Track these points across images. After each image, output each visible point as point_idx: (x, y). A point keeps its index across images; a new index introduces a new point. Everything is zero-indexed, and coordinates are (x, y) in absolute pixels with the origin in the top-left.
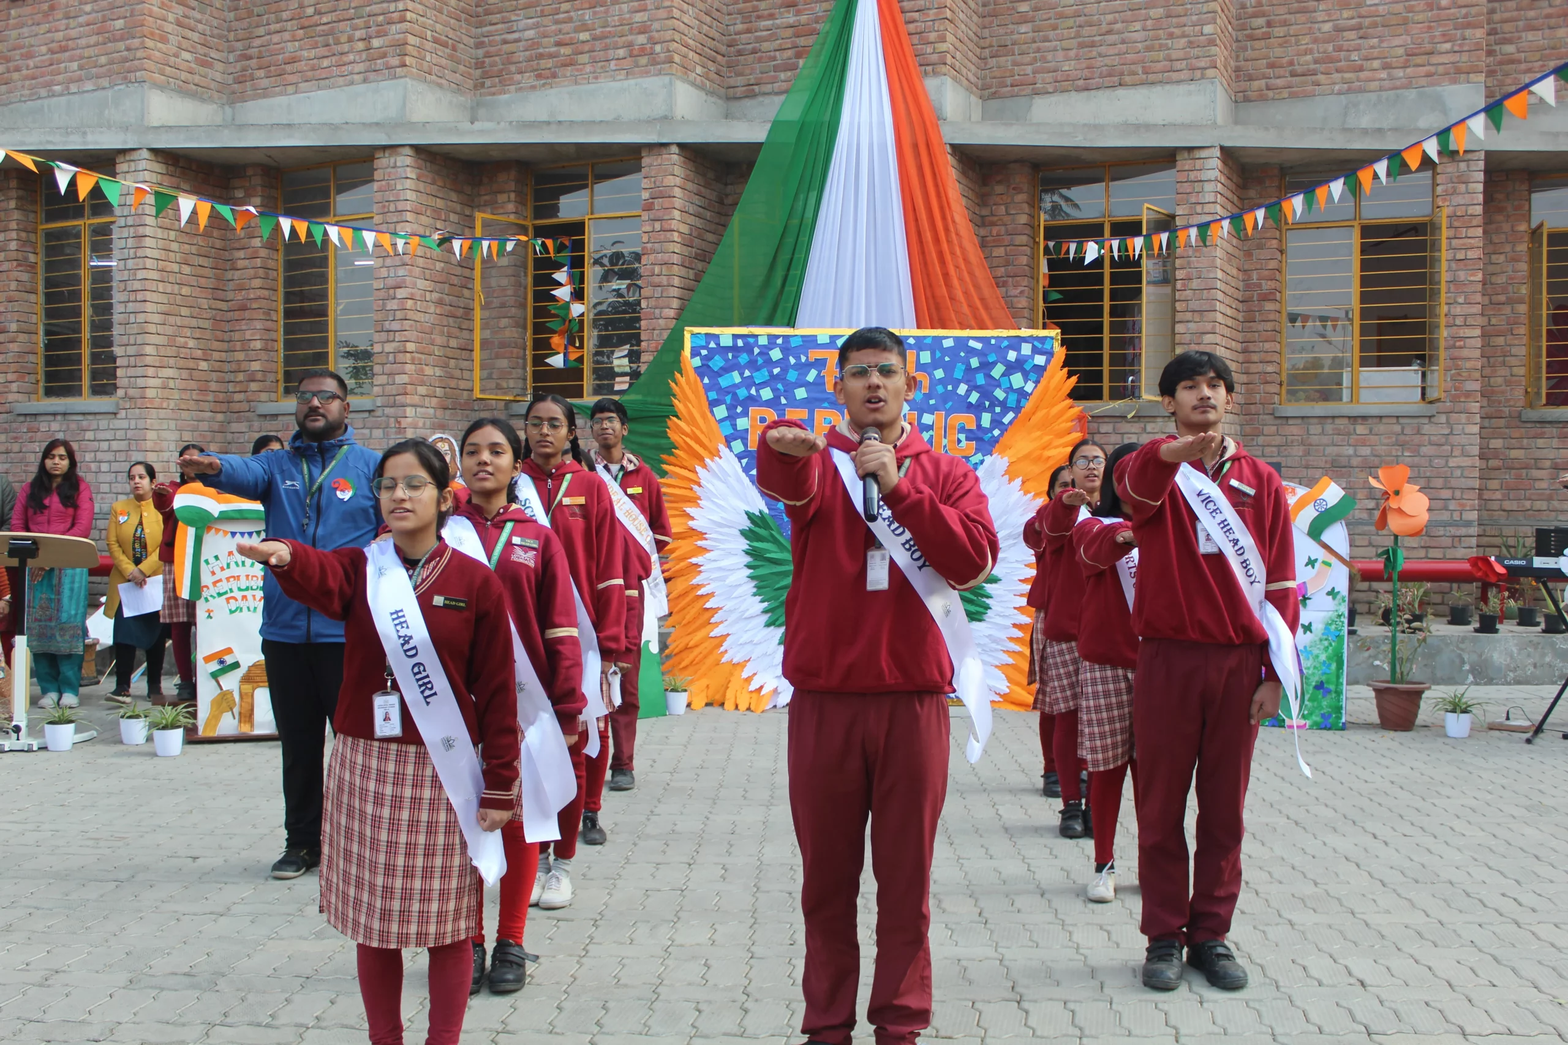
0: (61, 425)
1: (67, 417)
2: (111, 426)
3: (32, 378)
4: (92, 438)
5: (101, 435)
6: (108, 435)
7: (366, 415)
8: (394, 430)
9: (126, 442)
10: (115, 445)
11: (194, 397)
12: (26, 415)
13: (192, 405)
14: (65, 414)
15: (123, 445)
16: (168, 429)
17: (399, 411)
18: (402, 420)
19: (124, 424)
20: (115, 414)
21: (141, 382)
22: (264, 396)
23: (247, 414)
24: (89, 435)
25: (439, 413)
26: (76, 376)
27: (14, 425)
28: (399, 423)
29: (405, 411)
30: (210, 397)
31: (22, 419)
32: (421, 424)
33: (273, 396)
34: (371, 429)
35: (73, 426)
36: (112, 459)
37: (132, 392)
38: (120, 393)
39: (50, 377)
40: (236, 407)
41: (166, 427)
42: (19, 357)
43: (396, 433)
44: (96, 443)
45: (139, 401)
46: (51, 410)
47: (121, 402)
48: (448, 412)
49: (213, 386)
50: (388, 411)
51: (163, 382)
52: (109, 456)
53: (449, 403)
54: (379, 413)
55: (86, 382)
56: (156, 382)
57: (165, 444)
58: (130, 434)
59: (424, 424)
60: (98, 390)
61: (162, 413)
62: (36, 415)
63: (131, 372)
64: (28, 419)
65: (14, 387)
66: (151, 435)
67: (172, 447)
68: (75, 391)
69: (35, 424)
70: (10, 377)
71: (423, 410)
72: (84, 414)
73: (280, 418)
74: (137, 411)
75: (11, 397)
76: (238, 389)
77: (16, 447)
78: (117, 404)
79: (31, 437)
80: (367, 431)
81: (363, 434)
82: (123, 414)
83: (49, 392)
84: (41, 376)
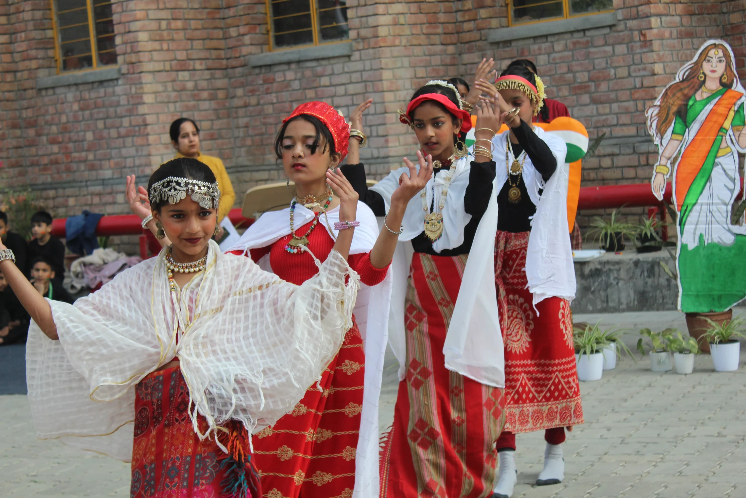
0: (296, 73)
1: (301, 65)
2: (346, 70)
3: (263, 29)
4: (328, 83)
5: (336, 80)
6: (343, 79)
7: (607, 30)
8: (639, 44)
9: (363, 84)
10: (351, 88)
11: (425, 31)
12: (260, 67)
13: (423, 39)
14: (299, 62)
15: (359, 88)
16: (402, 67)
17: (643, 23)
18: (648, 32)
19: (359, 66)
20: (349, 56)
21: (372, 21)
22: (494, 23)
23: (478, 43)
24: (325, 81)
25: (686, 20)
26: (306, 21)
27: (250, 78)
28: (644, 35)
29: (650, 22)
30: (440, 30)
31: (257, 71)
32: (667, 35)
33: (504, 21)
34: (613, 45)
35: (308, 73)
36: (350, 102)
37: (364, 32)
38: (352, 34)
39: (278, 25)
40: (467, 37)
41: (399, 65)
42: (249, 8)
43: (641, 47)
44: (332, 89)
45: (372, 42)
46: (285, 58)
47: (354, 44)
48: (695, 18)
49: (442, 17)
50: (631, 24)
51: (394, 19)
52: (346, 100)
53: (694, 8)
54: (621, 27)
55: (315, 27)
56: (387, 19)
57: (400, 83)
58: (366, 75)
59: (671, 33)
60: (326, 35)
61: (396, 51)
62: (270, 66)
63: (362, 11)
64: (263, 70)
65: (247, 39)
66: (387, 75)
67: (408, 84)
68: (307, 38)
69: (270, 75)
70: (242, 30)
71: (669, 18)
72: (317, 60)
73: (514, 44)
74: (371, 51)
75: (245, 50)
76: (467, 18)
77: (253, 101)
78: (351, 46)
79: (268, 89)
80: (609, 49)
81: (605, 52)
82: (356, 55)
83: (280, 42)
84: (270, 26)
